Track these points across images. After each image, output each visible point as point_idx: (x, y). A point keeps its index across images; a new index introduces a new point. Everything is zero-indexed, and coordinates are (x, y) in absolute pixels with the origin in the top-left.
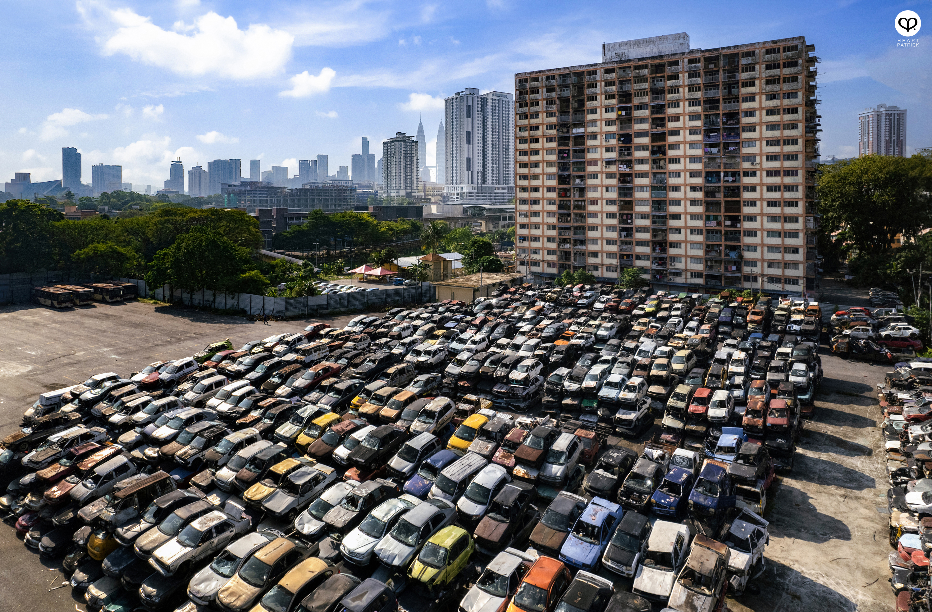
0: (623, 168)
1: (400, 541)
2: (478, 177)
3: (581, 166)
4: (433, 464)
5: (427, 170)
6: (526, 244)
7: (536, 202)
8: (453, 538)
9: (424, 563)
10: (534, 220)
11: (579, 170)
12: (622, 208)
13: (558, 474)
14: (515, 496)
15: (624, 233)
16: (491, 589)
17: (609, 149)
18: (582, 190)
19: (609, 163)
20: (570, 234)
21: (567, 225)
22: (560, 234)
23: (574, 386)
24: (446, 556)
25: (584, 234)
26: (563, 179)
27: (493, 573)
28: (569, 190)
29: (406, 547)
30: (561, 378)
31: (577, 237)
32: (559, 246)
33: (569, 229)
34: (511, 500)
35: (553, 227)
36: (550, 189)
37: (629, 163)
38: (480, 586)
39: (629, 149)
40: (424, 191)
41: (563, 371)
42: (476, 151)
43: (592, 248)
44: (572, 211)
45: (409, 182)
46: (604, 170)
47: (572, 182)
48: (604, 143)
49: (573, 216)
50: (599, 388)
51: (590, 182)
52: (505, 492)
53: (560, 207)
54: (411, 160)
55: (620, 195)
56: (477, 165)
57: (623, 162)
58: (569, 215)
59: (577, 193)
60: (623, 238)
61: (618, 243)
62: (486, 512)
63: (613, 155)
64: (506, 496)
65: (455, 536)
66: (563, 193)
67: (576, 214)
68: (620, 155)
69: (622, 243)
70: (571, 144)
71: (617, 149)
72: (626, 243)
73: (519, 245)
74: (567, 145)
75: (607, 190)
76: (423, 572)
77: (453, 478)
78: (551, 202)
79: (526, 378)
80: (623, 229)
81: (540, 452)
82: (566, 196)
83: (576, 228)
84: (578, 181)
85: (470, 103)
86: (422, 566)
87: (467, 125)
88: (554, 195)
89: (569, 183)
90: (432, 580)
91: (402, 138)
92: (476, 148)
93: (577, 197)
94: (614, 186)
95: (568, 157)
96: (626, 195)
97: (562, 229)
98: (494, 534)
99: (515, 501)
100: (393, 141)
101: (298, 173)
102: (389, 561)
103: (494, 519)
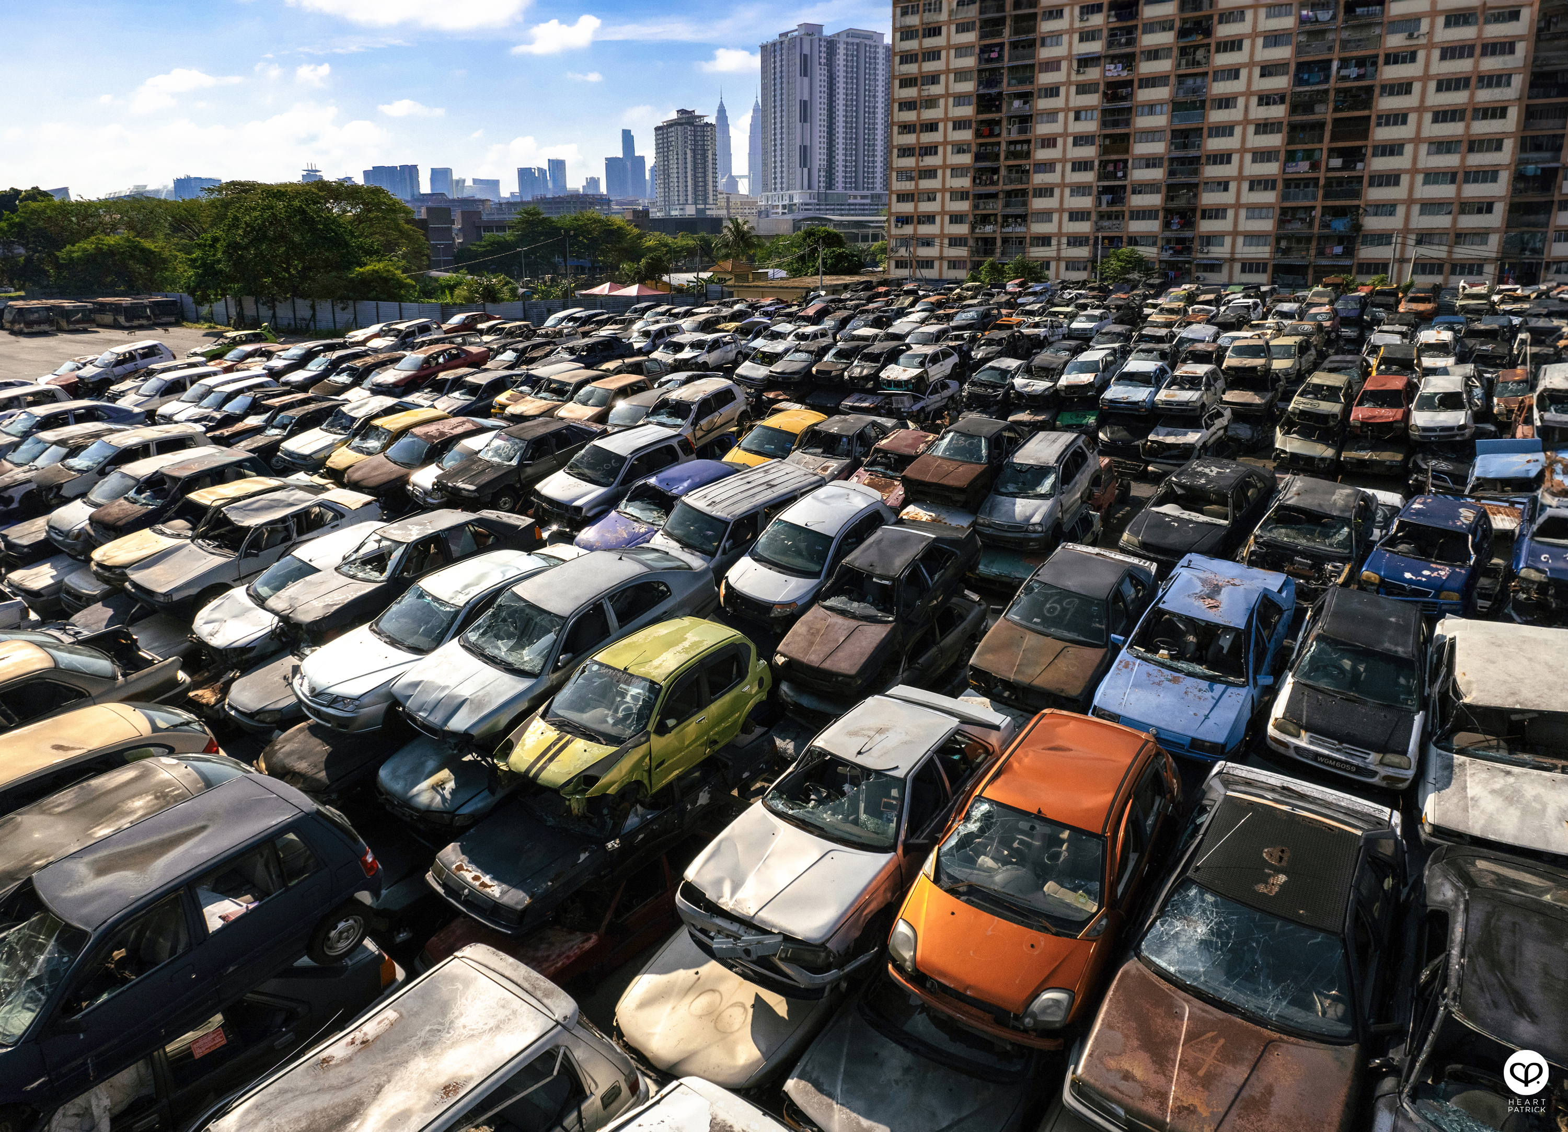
0: (1114, 72)
1: (492, 661)
2: (819, 178)
3: (1026, 73)
4: (662, 487)
5: (733, 181)
6: (908, 230)
7: (930, 150)
8: (686, 650)
9: (563, 726)
10: (926, 184)
11: (1021, 82)
12: (1105, 150)
13: (1036, 519)
14: (913, 551)
15: (1105, 198)
16: (827, 817)
17: (1087, 36)
18: (1025, 121)
19: (1085, 62)
20: (997, 207)
21: (992, 189)
22: (976, 207)
23: (1040, 385)
24: (648, 706)
25: (1025, 204)
26: (986, 103)
27: (837, 761)
28: (998, 122)
29: (507, 678)
30: (1004, 373)
31: (1009, 211)
32: (973, 228)
33: (994, 196)
34: (899, 563)
35: (962, 195)
36: (959, 124)
37: (1128, 61)
38: (780, 806)
39: (1130, 31)
40: (728, 208)
41: (1012, 363)
42: (817, 134)
43: (1038, 228)
44: (1003, 162)
45: (701, 191)
46: (1074, 77)
47: (1004, 107)
48: (1077, 24)
49: (1003, 172)
50: (1104, 385)
51: (1043, 104)
52: (879, 542)
53: (978, 157)
54: (704, 157)
55: (1104, 124)
56: (819, 158)
57: (1113, 59)
58: (996, 171)
59: (1015, 129)
60: (1104, 207)
61: (1094, 217)
62: (817, 597)
63: (1095, 47)
64: (882, 553)
65: (695, 644)
66: (986, 129)
67: (1010, 168)
68: (1110, 45)
69: (1102, 216)
70: (1007, 31)
71: (1105, 33)
72: (1108, 216)
73: (894, 231)
74: (1000, 34)
75: (1077, 118)
76: (551, 753)
77: (716, 512)
78: (960, 148)
79: (920, 379)
80: (1106, 190)
81: (979, 469)
82: (991, 135)
83: (1009, 194)
84: (1017, 103)
85: (806, 50)
86: (552, 734)
87: (800, 88)
88: (966, 135)
89: (999, 109)
90: (587, 778)
91: (687, 119)
92: (817, 129)
93: (1014, 136)
94: (1092, 109)
95: (1000, 58)
96: (1115, 124)
97: (979, 196)
98: (840, 654)
99: (914, 566)
100: (671, 124)
101: (516, 189)
102: (435, 719)
103: (843, 613)
